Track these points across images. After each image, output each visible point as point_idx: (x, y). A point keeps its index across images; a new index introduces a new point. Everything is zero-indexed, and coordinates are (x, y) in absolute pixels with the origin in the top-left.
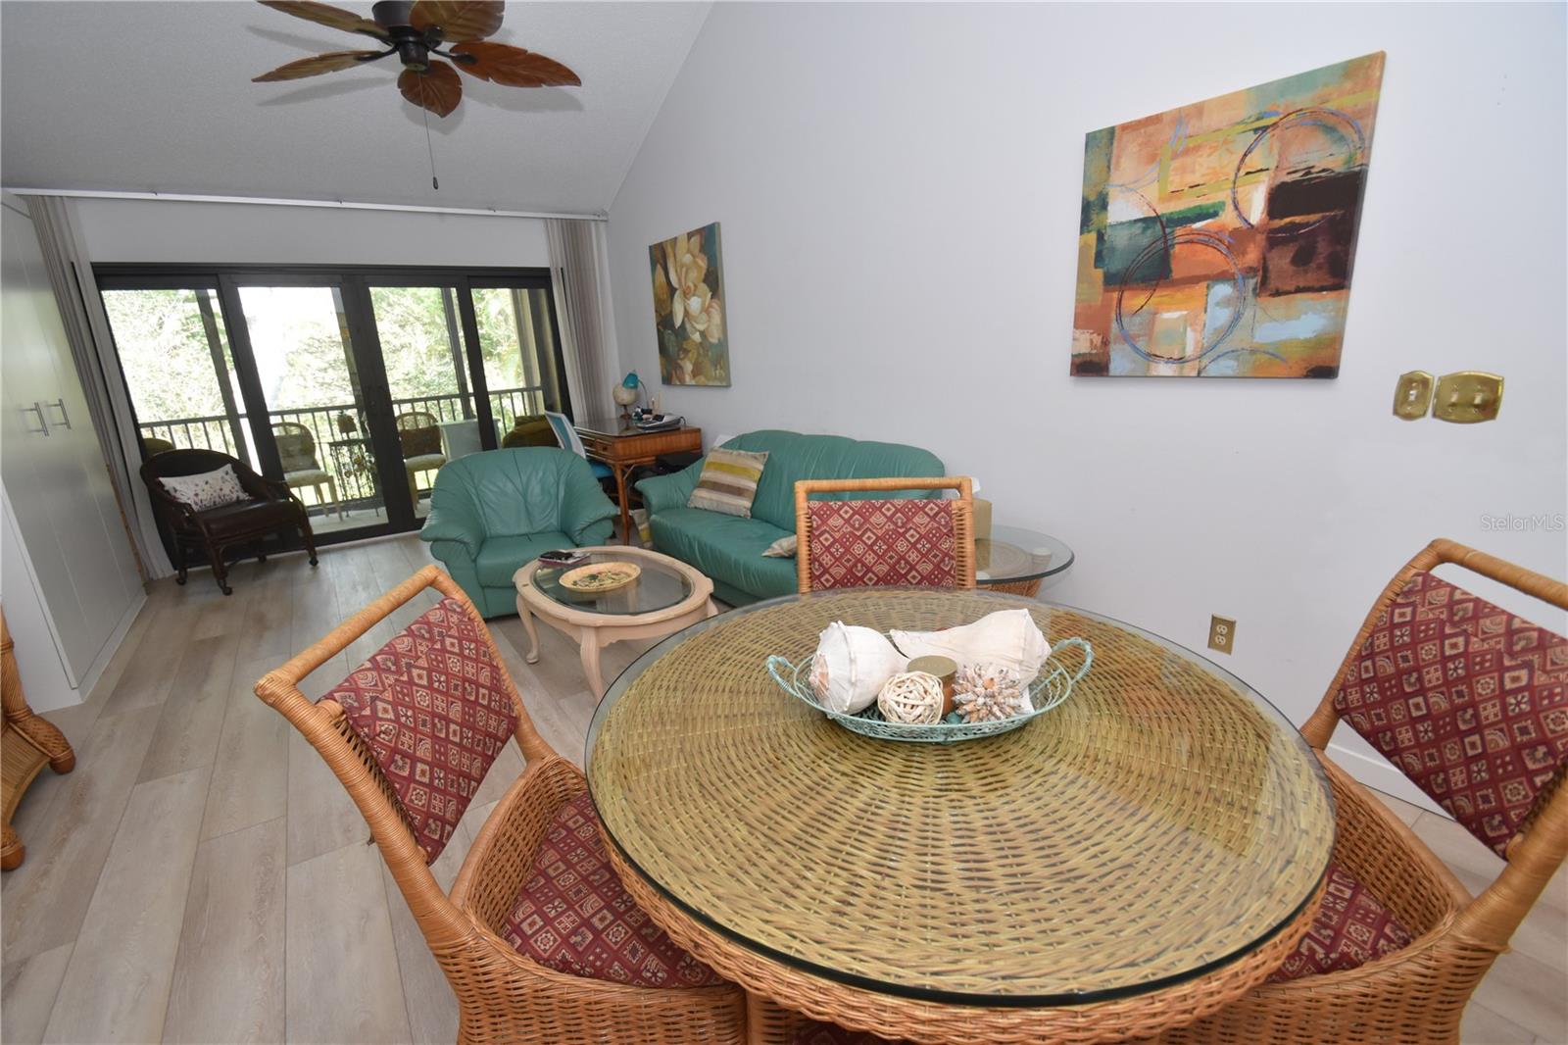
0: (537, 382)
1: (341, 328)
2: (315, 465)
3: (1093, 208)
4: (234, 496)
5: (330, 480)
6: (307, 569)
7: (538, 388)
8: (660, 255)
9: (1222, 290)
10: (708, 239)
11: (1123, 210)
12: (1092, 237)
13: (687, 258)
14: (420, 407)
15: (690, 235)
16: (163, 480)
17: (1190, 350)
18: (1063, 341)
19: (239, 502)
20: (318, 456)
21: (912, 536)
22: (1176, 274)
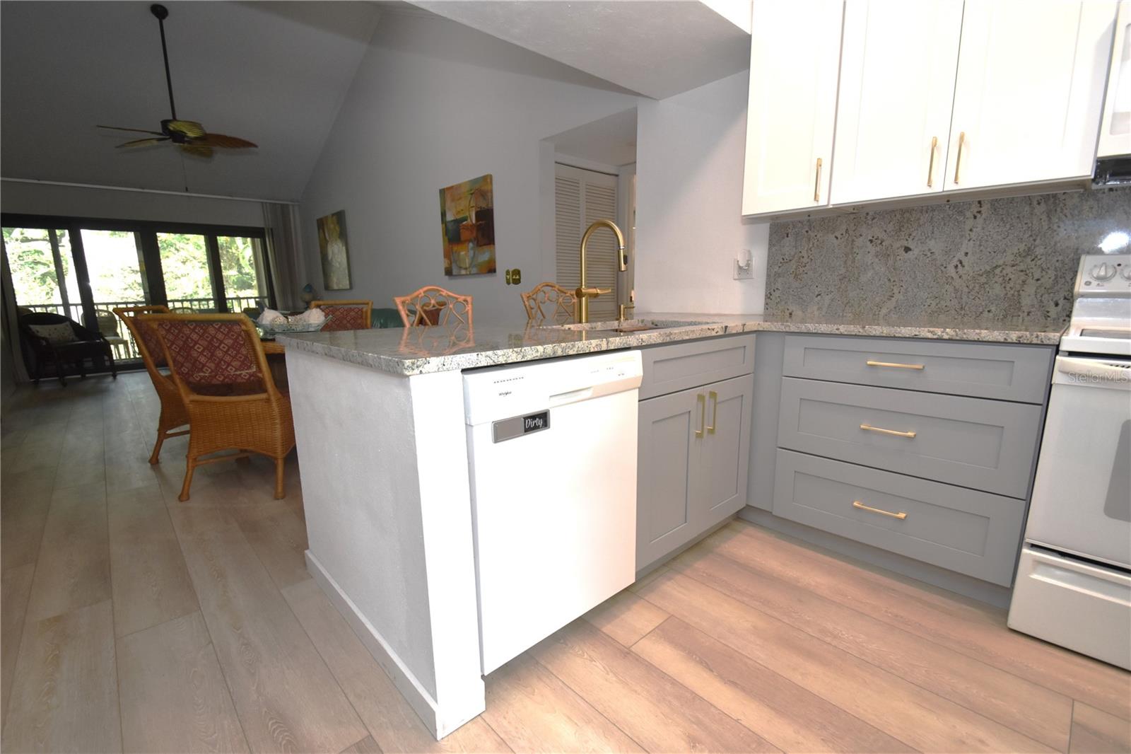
0: (265, 294)
1: (139, 261)
2: (117, 335)
3: (443, 215)
4: (71, 337)
5: (125, 343)
6: (111, 379)
7: (266, 297)
8: (321, 224)
9: (471, 245)
10: (340, 217)
11: (450, 217)
12: (444, 225)
13: (332, 226)
14: (187, 304)
15: (333, 215)
16: (31, 326)
17: (467, 266)
18: (441, 263)
19: (73, 341)
20: (119, 331)
21: (349, 318)
22: (462, 239)
